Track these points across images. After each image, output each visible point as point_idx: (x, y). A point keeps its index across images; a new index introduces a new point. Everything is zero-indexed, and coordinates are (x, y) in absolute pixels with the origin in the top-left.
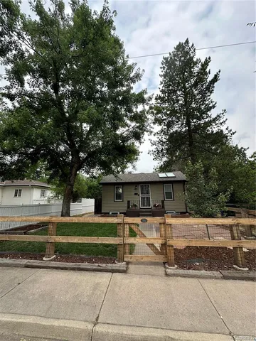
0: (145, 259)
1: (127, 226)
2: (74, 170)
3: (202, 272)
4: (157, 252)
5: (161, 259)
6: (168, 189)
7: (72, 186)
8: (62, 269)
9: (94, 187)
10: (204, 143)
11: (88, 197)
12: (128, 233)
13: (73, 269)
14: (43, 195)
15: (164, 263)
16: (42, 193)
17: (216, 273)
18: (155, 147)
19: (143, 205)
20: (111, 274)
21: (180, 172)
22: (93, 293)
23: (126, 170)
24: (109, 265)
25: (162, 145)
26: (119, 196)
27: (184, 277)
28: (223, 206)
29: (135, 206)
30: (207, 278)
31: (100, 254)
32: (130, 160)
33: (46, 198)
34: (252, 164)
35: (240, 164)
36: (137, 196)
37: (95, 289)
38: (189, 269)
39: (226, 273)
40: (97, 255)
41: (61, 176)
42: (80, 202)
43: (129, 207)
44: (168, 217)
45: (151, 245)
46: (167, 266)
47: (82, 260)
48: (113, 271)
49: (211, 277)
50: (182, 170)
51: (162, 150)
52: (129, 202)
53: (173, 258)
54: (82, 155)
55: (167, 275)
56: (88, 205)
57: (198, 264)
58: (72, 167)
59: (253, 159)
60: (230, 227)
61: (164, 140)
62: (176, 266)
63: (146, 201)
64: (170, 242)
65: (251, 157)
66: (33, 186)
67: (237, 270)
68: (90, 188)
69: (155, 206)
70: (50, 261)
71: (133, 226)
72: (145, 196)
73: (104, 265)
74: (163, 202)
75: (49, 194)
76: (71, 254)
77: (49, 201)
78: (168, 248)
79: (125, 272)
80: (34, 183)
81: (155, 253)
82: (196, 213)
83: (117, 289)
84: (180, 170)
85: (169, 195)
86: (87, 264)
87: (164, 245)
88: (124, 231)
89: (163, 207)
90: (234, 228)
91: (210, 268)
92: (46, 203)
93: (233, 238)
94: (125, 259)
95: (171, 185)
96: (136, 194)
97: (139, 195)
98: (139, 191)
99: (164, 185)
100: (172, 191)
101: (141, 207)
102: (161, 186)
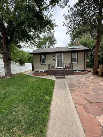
6: (74, 56)
19: (58, 66)
26: (43, 61)
29: (53, 67)
43: (49, 68)
52: (49, 65)
63: (60, 64)
69: (66, 67)
72: (59, 60)
85: (74, 60)
95: (77, 53)
96: (54, 60)
97: (56, 60)
98: (56, 58)
99: (72, 53)
100: (77, 57)
101: (57, 68)
102: (69, 54)
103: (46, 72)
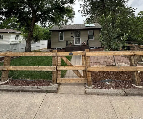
0: (72, 82)
1: (59, 58)
2: (33, 22)
3: (111, 90)
4: (80, 76)
5: (82, 81)
6: (91, 33)
7: (32, 32)
8: (10, 91)
9: (48, 33)
10: (112, 6)
11: (44, 39)
12: (60, 62)
13: (18, 91)
14: (17, 38)
15: (85, 84)
16: (16, 37)
17: (121, 91)
18: (82, 8)
19: (76, 43)
20: (45, 94)
21: (98, 24)
22: (26, 114)
23: (67, 23)
24: (45, 87)
25: (87, 7)
26: (62, 38)
27: (98, 95)
28: (124, 43)
29: (71, 44)
30: (114, 95)
31: (41, 78)
32: (70, 17)
33: (19, 40)
34: (138, 18)
35: (132, 19)
36: (72, 38)
37: (29, 109)
38: (102, 88)
39: (127, 90)
40: (39, 79)
41: (26, 26)
42: (39, 42)
43: (67, 45)
44: (87, 51)
45: (76, 71)
46: (86, 86)
47: (27, 83)
48: (47, 92)
49: (117, 95)
50: (99, 22)
51: (86, 10)
52: (67, 42)
53: (91, 80)
54: (38, 13)
55: (86, 93)
56: (44, 43)
57: (108, 83)
58: (32, 20)
59: (138, 16)
60: (129, 57)
61: (88, 4)
62: (93, 86)
63: (77, 41)
64: (89, 69)
65: (138, 15)
66: (11, 33)
67: (135, 88)
68: (45, 33)
69: (83, 44)
70: (3, 84)
71: (63, 58)
72: (77, 37)
73: (41, 87)
74: (87, 41)
75: (21, 37)
76: (20, 79)
77: (20, 42)
78: (87, 73)
79: (56, 92)
80: (11, 30)
81: (79, 77)
82: (107, 48)
83: (46, 109)
84: (98, 22)
85: (91, 37)
86: (29, 86)
87: (84, 71)
88: (57, 61)
89: (88, 44)
90: (132, 58)
91: (116, 87)
92: (18, 43)
93: (132, 65)
94: (58, 82)
95: (93, 31)
96: (72, 37)
97: (73, 37)
98: (74, 35)
99: (88, 31)
100: (93, 35)
101: (75, 45)
102: (86, 32)
103: (64, 49)
